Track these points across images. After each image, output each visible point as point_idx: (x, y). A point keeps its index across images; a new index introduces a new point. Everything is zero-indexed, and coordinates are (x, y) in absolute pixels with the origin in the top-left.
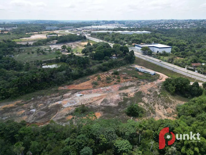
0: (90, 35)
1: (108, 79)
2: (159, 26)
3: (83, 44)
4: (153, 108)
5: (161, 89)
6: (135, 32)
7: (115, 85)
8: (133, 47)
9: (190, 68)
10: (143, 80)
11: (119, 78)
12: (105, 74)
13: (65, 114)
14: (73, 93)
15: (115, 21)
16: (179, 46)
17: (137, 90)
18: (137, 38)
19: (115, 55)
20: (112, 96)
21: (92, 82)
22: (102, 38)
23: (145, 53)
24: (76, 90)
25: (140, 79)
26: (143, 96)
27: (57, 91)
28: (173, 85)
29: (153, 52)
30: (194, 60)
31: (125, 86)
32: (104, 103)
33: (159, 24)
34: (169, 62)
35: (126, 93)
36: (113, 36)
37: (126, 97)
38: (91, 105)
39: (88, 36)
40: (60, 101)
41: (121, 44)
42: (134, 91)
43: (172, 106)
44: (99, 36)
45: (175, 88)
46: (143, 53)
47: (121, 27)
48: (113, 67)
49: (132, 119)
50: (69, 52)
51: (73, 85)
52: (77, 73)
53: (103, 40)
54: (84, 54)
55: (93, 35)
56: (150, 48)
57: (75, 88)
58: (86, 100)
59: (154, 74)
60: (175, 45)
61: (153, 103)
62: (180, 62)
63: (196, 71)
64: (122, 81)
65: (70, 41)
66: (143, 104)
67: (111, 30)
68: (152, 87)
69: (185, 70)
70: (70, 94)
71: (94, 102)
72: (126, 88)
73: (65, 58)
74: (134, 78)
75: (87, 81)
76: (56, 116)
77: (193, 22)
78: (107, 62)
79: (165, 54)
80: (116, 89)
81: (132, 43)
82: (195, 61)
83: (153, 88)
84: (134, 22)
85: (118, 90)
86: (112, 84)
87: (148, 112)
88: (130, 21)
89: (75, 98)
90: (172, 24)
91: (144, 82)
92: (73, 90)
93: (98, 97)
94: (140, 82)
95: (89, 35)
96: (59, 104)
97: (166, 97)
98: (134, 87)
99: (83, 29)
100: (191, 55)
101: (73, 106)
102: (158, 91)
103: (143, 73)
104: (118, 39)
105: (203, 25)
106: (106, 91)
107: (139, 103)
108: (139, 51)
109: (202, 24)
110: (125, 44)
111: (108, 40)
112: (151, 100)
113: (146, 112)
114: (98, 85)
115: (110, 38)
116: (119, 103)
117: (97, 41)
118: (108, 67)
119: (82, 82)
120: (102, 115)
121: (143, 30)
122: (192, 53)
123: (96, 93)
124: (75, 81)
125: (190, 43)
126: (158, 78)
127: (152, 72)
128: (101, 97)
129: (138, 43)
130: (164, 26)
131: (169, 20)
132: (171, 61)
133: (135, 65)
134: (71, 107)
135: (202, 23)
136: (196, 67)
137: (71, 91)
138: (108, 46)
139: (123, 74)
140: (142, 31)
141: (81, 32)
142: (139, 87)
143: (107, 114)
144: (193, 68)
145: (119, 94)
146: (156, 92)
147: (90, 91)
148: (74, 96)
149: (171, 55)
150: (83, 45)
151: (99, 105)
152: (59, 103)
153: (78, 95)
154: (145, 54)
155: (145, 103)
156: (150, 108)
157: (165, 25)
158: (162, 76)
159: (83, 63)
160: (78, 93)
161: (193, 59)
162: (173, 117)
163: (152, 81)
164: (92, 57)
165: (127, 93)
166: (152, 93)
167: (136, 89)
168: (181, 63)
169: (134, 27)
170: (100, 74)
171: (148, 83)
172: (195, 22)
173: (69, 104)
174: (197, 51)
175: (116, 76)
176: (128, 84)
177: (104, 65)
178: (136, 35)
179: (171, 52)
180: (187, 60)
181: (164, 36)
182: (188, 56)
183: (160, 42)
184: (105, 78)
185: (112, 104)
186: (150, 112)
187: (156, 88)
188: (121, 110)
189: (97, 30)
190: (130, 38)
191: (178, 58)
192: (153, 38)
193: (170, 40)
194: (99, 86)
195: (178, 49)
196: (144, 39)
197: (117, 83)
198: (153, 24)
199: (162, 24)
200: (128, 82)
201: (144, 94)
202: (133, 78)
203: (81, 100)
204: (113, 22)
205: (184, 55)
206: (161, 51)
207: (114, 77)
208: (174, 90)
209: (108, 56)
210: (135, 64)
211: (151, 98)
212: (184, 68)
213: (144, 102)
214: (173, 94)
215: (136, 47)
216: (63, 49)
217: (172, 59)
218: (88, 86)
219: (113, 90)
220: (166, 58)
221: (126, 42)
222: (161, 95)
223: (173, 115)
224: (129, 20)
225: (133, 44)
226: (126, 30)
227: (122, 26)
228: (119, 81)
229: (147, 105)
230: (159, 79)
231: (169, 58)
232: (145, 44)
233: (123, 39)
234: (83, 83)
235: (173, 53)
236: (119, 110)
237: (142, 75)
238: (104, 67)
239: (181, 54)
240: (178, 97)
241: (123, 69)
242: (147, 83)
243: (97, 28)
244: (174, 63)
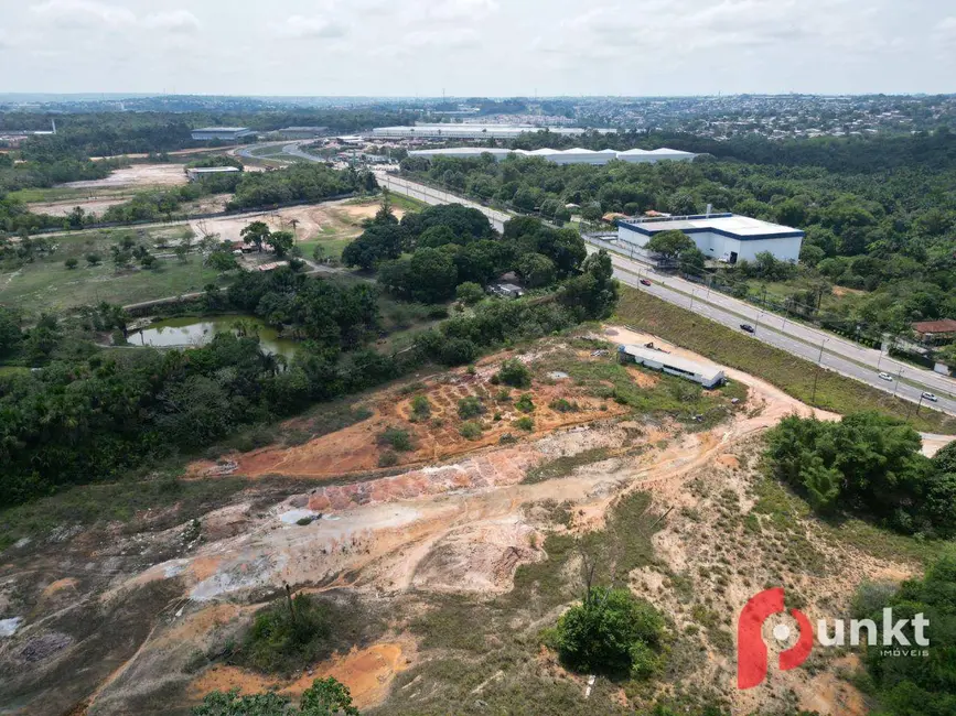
0: (398, 167)
1: (469, 411)
2: (733, 127)
3: (359, 216)
4: (717, 607)
5: (755, 473)
6: (618, 153)
7: (504, 453)
8: (606, 229)
9: (906, 346)
10: (657, 416)
11: (527, 405)
12: (454, 380)
13: (188, 657)
14: (262, 506)
15: (526, 99)
16: (835, 224)
17: (623, 484)
18: (629, 187)
19: (511, 275)
20: (481, 523)
21: (382, 429)
22: (455, 186)
23: (668, 261)
24: (282, 481)
25: (642, 409)
26: (660, 524)
27: (173, 489)
28: (828, 459)
29: (709, 258)
30: (927, 302)
31: (560, 454)
32: (432, 572)
33: (735, 116)
34: (792, 315)
35: (560, 501)
36: (508, 175)
37: (560, 528)
38: (351, 588)
39: (389, 173)
40: (181, 556)
41: (549, 213)
42: (610, 491)
43: (829, 594)
44: (441, 173)
45: (841, 476)
46: (656, 263)
47: (553, 130)
48: (502, 339)
49: (588, 690)
50: (279, 254)
51: (274, 450)
52: (300, 379)
53: (458, 193)
54: (356, 268)
55: (413, 169)
56: (694, 237)
57: (286, 466)
58: (328, 548)
59: (719, 384)
60: (815, 220)
61: (716, 570)
62: (854, 316)
63: (941, 367)
64: (545, 421)
65: (294, 198)
66: (655, 580)
67: (505, 143)
68: (710, 460)
69: (878, 358)
70: (245, 507)
71: (373, 562)
72: (566, 466)
73: (256, 290)
74: (612, 406)
75: (352, 423)
76: (133, 668)
78: (469, 314)
79: (769, 270)
80: (512, 475)
81: (605, 209)
82: (931, 311)
83: (715, 472)
84: (616, 106)
85: (520, 479)
86: (486, 441)
87: (690, 638)
88: (599, 100)
89: (266, 540)
90: (796, 114)
91: (662, 429)
92: (268, 480)
93: (399, 532)
94: (642, 429)
95: (391, 167)
96: (168, 581)
97: (791, 532)
98: (610, 463)
99: (371, 140)
100: (908, 274)
101: (245, 596)
102: (740, 492)
103: (660, 371)
104: (535, 191)
106: (451, 489)
107: (637, 571)
108: (638, 250)
110: (566, 217)
111: (484, 196)
112: (706, 553)
113: (673, 641)
114: (411, 450)
115: (495, 183)
116: (522, 569)
117: (435, 197)
118: (471, 343)
119: (324, 430)
120: (408, 662)
121: (656, 141)
122: (911, 263)
123: (393, 505)
124: (287, 424)
126: (739, 406)
127: (707, 370)
128: (419, 530)
129: (630, 212)
130: (757, 126)
131: (778, 99)
132: (802, 310)
133: (615, 328)
134: (233, 599)
136: (939, 342)
137: (250, 487)
138: (480, 225)
139: (552, 383)
140: (655, 148)
141: (359, 153)
142: (638, 459)
143: (440, 654)
144: (922, 350)
145: (524, 506)
146: (730, 497)
147: (359, 488)
148: (267, 523)
149: (803, 273)
150: (359, 221)
151: (402, 584)
152: (168, 569)
153: (287, 515)
154: (666, 267)
155: (669, 574)
156: (701, 609)
157: (763, 121)
158: (758, 397)
159: (340, 320)
160: (291, 504)
161: (917, 300)
162: (839, 678)
163: (709, 427)
164: (392, 287)
165: (569, 504)
166: (708, 503)
167: (620, 476)
168: (859, 318)
169: (614, 131)
170: (428, 383)
171: (685, 436)
172: (903, 105)
173: (225, 577)
175: (514, 393)
176: (576, 442)
177: (452, 331)
178: (625, 171)
179: (803, 256)
180: (884, 305)
181: (761, 172)
182: (888, 277)
183: (742, 205)
184: (453, 406)
185: (481, 584)
186: (702, 636)
187: (731, 471)
188: (526, 625)
189: (437, 141)
190: (594, 187)
191: (838, 291)
192: (708, 184)
193: (792, 196)
194: (413, 456)
195: (834, 238)
196: (665, 188)
197: (514, 434)
198: (705, 117)
199: (749, 114)
200: (578, 429)
201: (664, 511)
202: (603, 409)
203: (303, 551)
204: (515, 107)
205: (869, 276)
206: (749, 254)
207: (504, 399)
208: (834, 491)
209: (475, 279)
210: (614, 325)
211: (704, 536)
212: (878, 347)
213: (657, 565)
214: (829, 514)
215: (622, 233)
216: (252, 244)
217: (810, 299)
218: (357, 454)
219: (490, 481)
220: (777, 291)
221: (571, 205)
222: (759, 517)
223: (838, 663)
224: (595, 98)
225: (609, 216)
226: (575, 146)
227: (558, 125)
228: (527, 426)
229: (680, 584)
230: (744, 409)
231: (792, 290)
232: (668, 215)
233: (559, 189)
234: (331, 436)
235: (811, 265)
236: (516, 623)
237: (652, 390)
238: (452, 343)
239: (853, 267)
240: (857, 527)
241: (554, 350)
242: (678, 434)
243: (440, 131)
244: (818, 319)
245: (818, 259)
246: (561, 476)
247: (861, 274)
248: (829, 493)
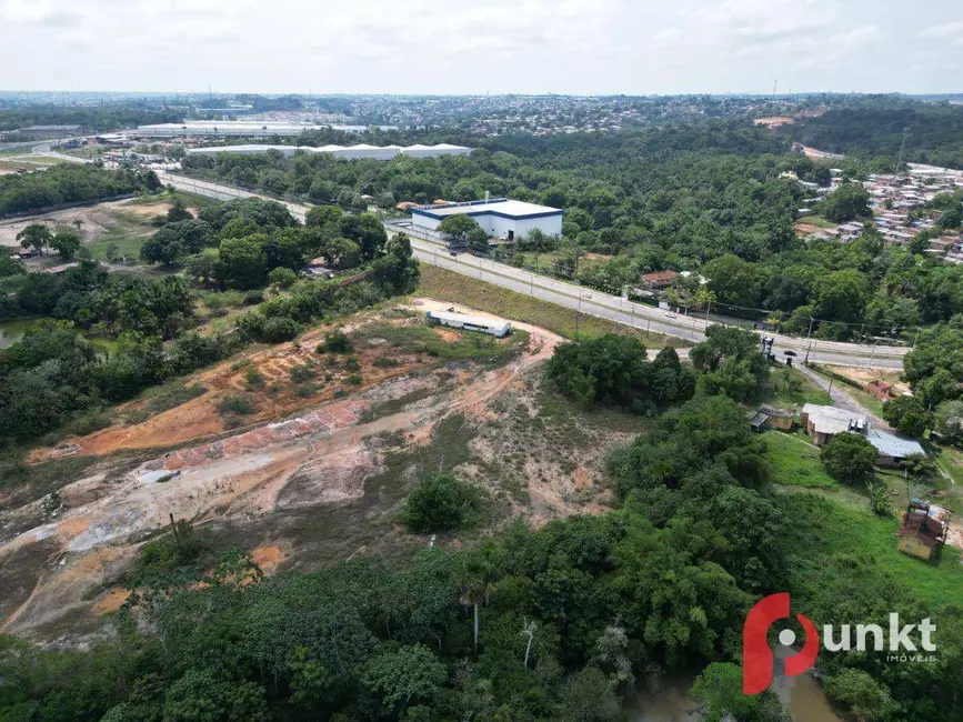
0: (178, 165)
1: (300, 376)
2: (502, 124)
3: (146, 215)
4: (517, 478)
5: (538, 391)
6: (402, 149)
7: (342, 403)
8: (401, 217)
9: (640, 292)
10: (463, 362)
11: (352, 367)
12: (281, 354)
13: (84, 590)
14: (117, 475)
15: (301, 96)
16: (588, 205)
17: (442, 412)
18: (416, 179)
19: (321, 260)
20: (329, 456)
21: (221, 400)
22: (247, 182)
23: (458, 241)
24: (132, 452)
25: (450, 358)
26: (473, 434)
27: (21, 474)
28: (586, 370)
29: (491, 237)
30: (653, 259)
31: (387, 399)
32: (294, 495)
33: (502, 114)
34: (559, 277)
35: (393, 431)
36: (300, 170)
37: (396, 449)
38: (224, 517)
39: (168, 171)
40: (48, 522)
41: (346, 204)
42: (432, 418)
43: (592, 458)
44: (228, 170)
45: (596, 380)
46: (448, 244)
47: (335, 127)
48: (320, 316)
49: (432, 544)
50: (65, 256)
51: (113, 431)
52: (128, 364)
53: (250, 189)
54: (157, 264)
55: (193, 167)
56: (477, 219)
57: (131, 441)
58: (195, 494)
59: (508, 333)
60: (573, 203)
61: (515, 456)
62: (602, 273)
63: (663, 305)
64: (371, 377)
65: (66, 200)
66: (473, 470)
67: (289, 140)
68: (506, 387)
69: (622, 302)
70: (100, 477)
71: (239, 497)
72: (395, 406)
73: (49, 293)
74: (426, 359)
75: (189, 399)
76: (29, 609)
77: (634, 107)
78: (286, 296)
79: (540, 244)
80: (349, 419)
81: (398, 199)
82: (656, 266)
83: (510, 394)
84: (395, 105)
85: (357, 420)
86: (322, 397)
87: (501, 500)
88: (375, 98)
89: (131, 498)
90: (554, 113)
91: (468, 371)
92: (118, 453)
93: (257, 473)
94: (452, 372)
95: (171, 166)
96: (41, 542)
97: (566, 425)
98: (430, 400)
99: (137, 139)
100: (640, 240)
101: (124, 540)
102: (529, 405)
103: (462, 329)
104: (329, 184)
105: (667, 118)
106: (297, 436)
107: (458, 466)
108: (431, 233)
109: (664, 114)
110: (363, 206)
111: (279, 190)
112: (507, 447)
113: (490, 504)
114: (253, 413)
115: (287, 177)
116: (369, 481)
117: (227, 193)
118: (293, 322)
119: (161, 407)
120: (287, 555)
121: (436, 138)
122: (641, 231)
123: (246, 455)
124: (121, 408)
125: (629, 194)
126: (524, 348)
127: (497, 324)
128: (274, 470)
129: (420, 201)
130: (523, 124)
131: (539, 99)
132: (565, 272)
133: (421, 300)
134: (113, 544)
135: (665, 111)
136: (662, 287)
137: (101, 462)
138: (283, 219)
139: (373, 347)
140: (436, 143)
141: (129, 153)
142: (451, 393)
143: (313, 546)
144: (650, 294)
145: (363, 439)
146: (522, 409)
147: (211, 447)
148: (128, 486)
149: (566, 245)
150: (148, 220)
151: (269, 508)
152: (38, 534)
153: (145, 477)
154: (457, 246)
155: (483, 464)
156: (506, 481)
157: (528, 119)
158: (538, 339)
159: (156, 309)
160: (147, 468)
161: (646, 258)
162: (600, 504)
163: (502, 365)
164: (201, 279)
165: (401, 432)
166: (506, 415)
167: (439, 407)
168: (606, 275)
169: (395, 128)
170: (256, 359)
171: (486, 373)
172: (639, 104)
173: (98, 530)
174: (657, 224)
175: (339, 358)
176: (398, 390)
177: (272, 312)
178: (411, 165)
179: (565, 232)
180: (624, 264)
181: (527, 164)
182: (626, 244)
183: (515, 192)
184: (284, 374)
185: (336, 495)
186: (509, 498)
187: (522, 393)
188: (378, 516)
189: (213, 139)
190: (385, 179)
191: (593, 257)
192: (484, 175)
193: (554, 184)
194: (257, 417)
195: (588, 216)
196: (449, 179)
197: (346, 389)
198: (478, 115)
199: (516, 113)
200: (400, 378)
201: (474, 426)
202: (419, 361)
203: (170, 499)
204: (291, 104)
205: (614, 244)
206: (523, 231)
207: (332, 364)
208: (592, 391)
209: (286, 265)
210: (419, 297)
211: (506, 437)
212: (620, 295)
213: (477, 460)
214: (589, 409)
215: (416, 218)
216: (32, 247)
217: (571, 262)
218: (201, 423)
219: (331, 425)
220: (547, 260)
221: (366, 196)
222: (543, 419)
223: (600, 496)
224: (371, 96)
225: (401, 205)
226: (360, 142)
227: (339, 122)
228: (357, 382)
229: (491, 470)
230: (528, 350)
231: (557, 258)
232: (454, 203)
233: (352, 183)
234: (170, 412)
235: (571, 238)
236: (371, 514)
237: (456, 343)
238: (272, 323)
239: (602, 238)
240: (610, 415)
241: (370, 321)
242: (480, 373)
243: (216, 129)
244: (577, 278)
245: (576, 233)
246: (391, 414)
247: (607, 242)
248: (588, 394)
